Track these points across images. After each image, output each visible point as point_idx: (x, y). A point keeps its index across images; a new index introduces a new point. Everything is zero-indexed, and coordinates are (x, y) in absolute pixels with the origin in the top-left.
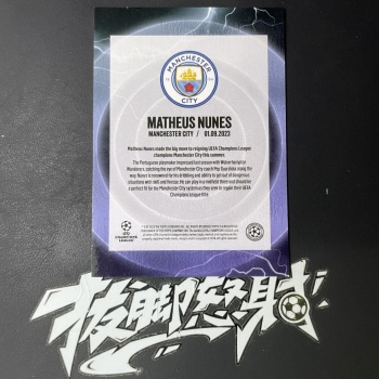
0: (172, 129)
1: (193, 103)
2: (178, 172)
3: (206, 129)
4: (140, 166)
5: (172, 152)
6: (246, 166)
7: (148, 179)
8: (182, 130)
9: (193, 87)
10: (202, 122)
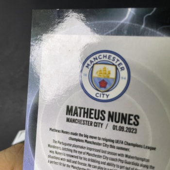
0: (85, 119)
1: (105, 98)
2: (87, 157)
3: (114, 123)
4: (58, 145)
5: (84, 139)
6: (149, 164)
7: (63, 157)
8: (94, 120)
9: (106, 83)
10: (111, 116)
